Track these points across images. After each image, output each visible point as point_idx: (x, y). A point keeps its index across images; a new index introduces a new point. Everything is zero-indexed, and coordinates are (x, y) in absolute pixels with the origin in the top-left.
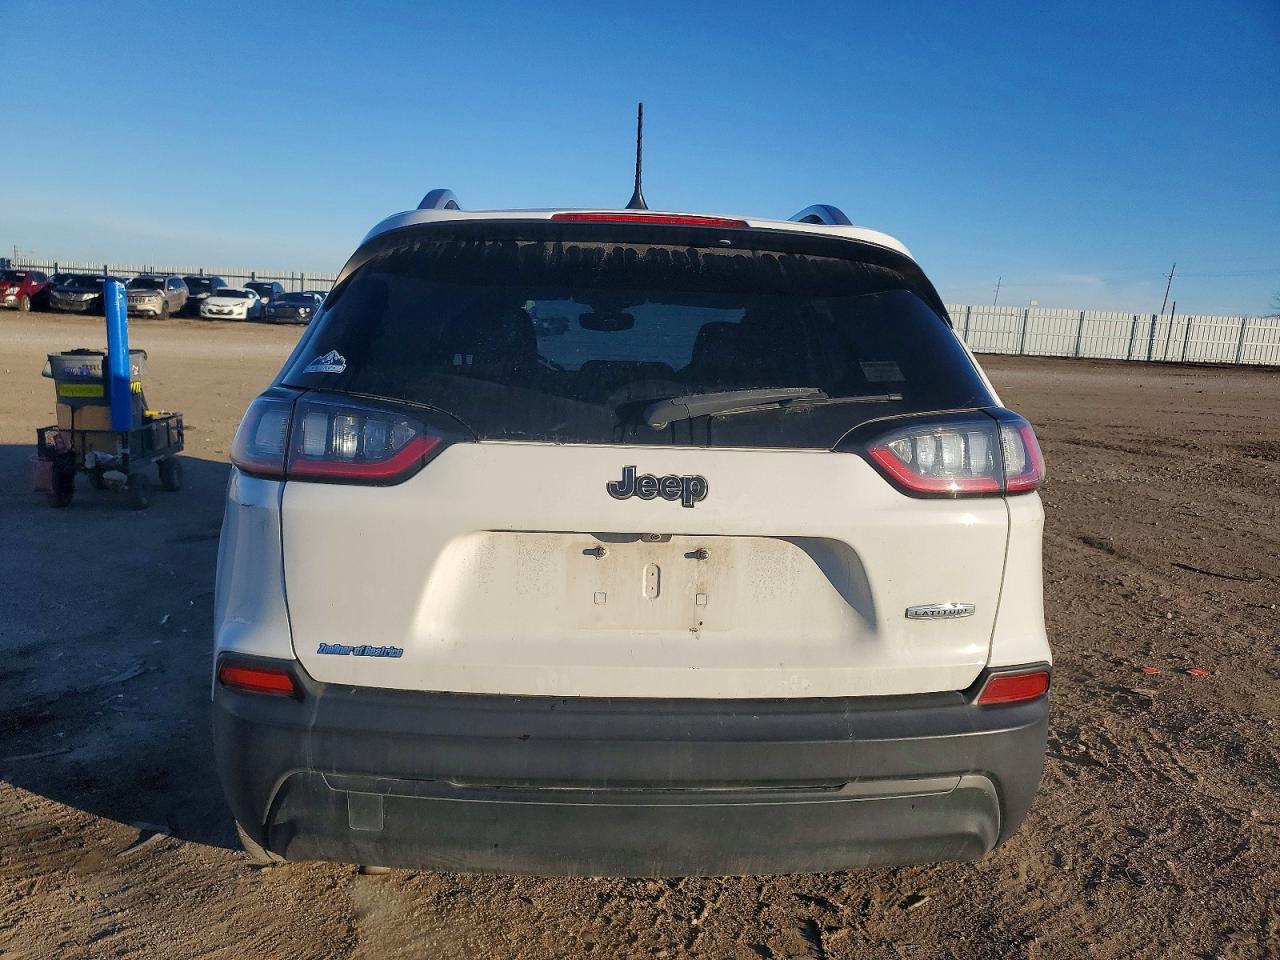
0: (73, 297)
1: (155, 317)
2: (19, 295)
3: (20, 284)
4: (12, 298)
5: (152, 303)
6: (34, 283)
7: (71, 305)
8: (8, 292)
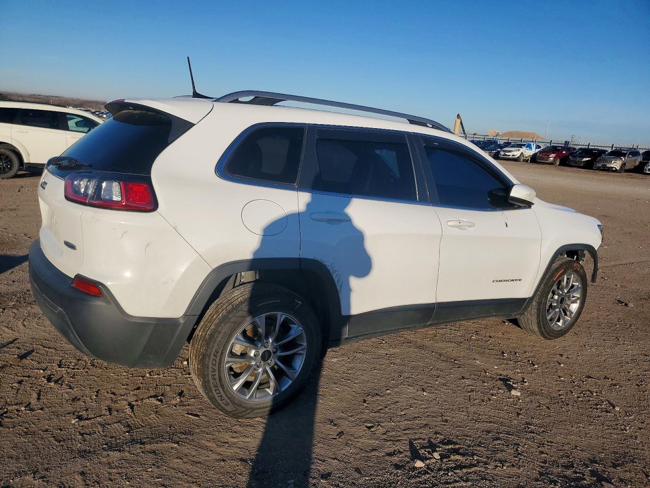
0: (578, 159)
1: (616, 171)
2: (555, 158)
3: (557, 152)
4: (552, 159)
5: (616, 164)
6: (564, 152)
7: (576, 163)
8: (551, 156)
